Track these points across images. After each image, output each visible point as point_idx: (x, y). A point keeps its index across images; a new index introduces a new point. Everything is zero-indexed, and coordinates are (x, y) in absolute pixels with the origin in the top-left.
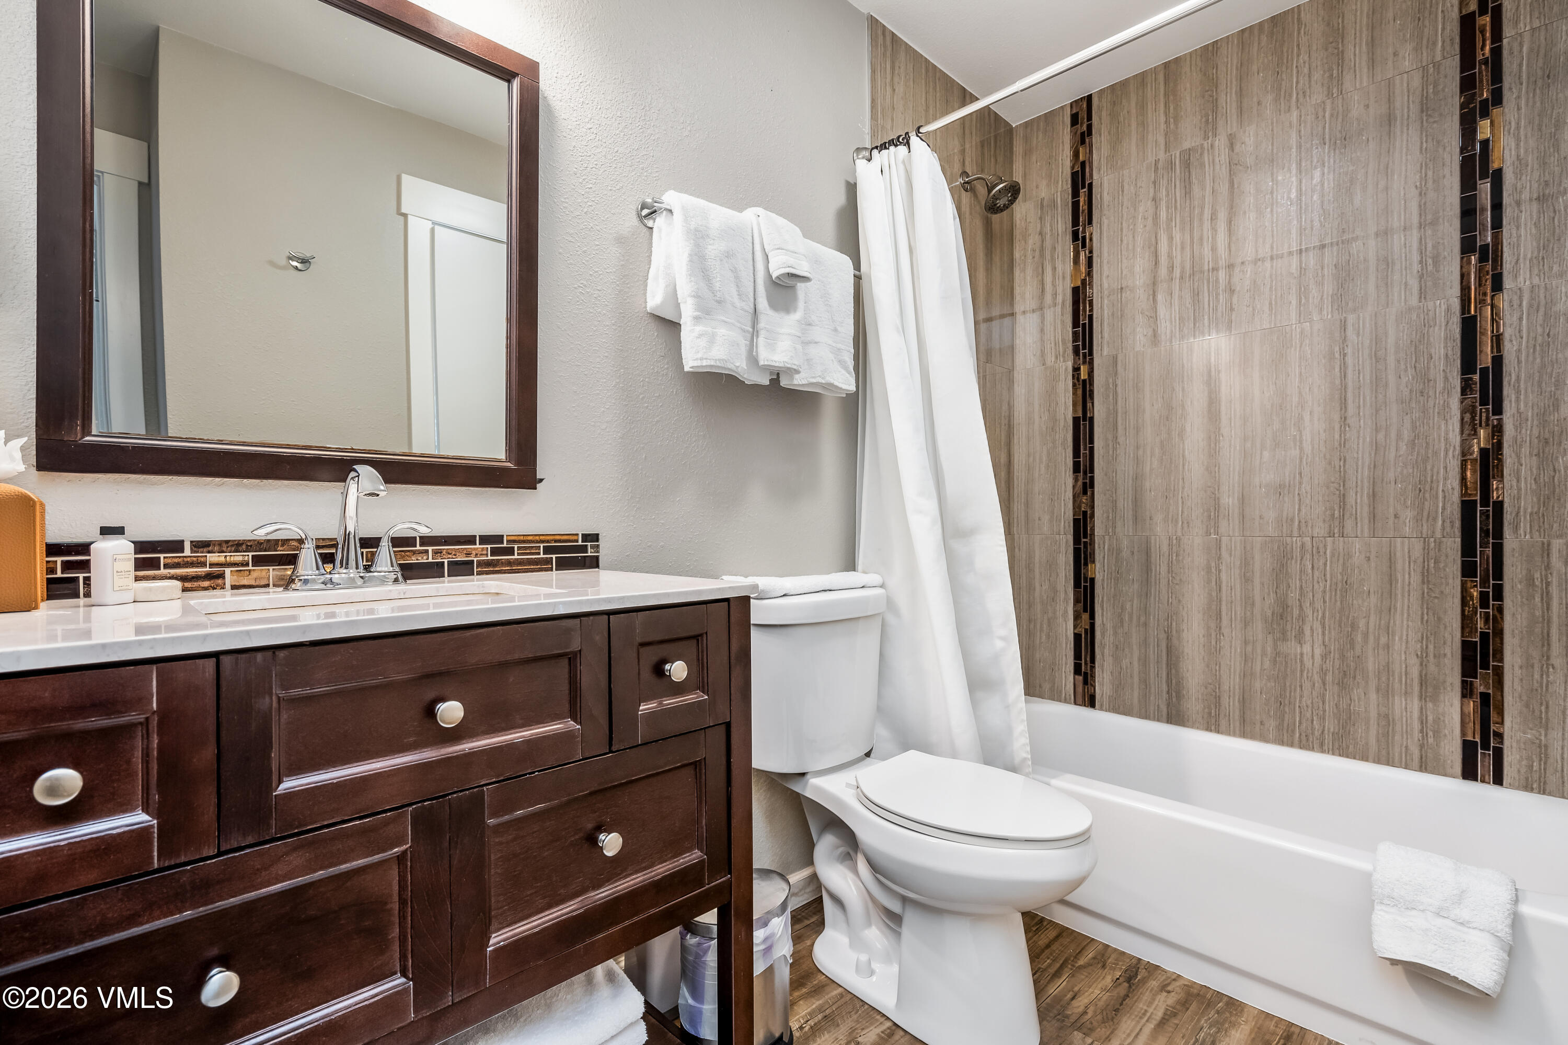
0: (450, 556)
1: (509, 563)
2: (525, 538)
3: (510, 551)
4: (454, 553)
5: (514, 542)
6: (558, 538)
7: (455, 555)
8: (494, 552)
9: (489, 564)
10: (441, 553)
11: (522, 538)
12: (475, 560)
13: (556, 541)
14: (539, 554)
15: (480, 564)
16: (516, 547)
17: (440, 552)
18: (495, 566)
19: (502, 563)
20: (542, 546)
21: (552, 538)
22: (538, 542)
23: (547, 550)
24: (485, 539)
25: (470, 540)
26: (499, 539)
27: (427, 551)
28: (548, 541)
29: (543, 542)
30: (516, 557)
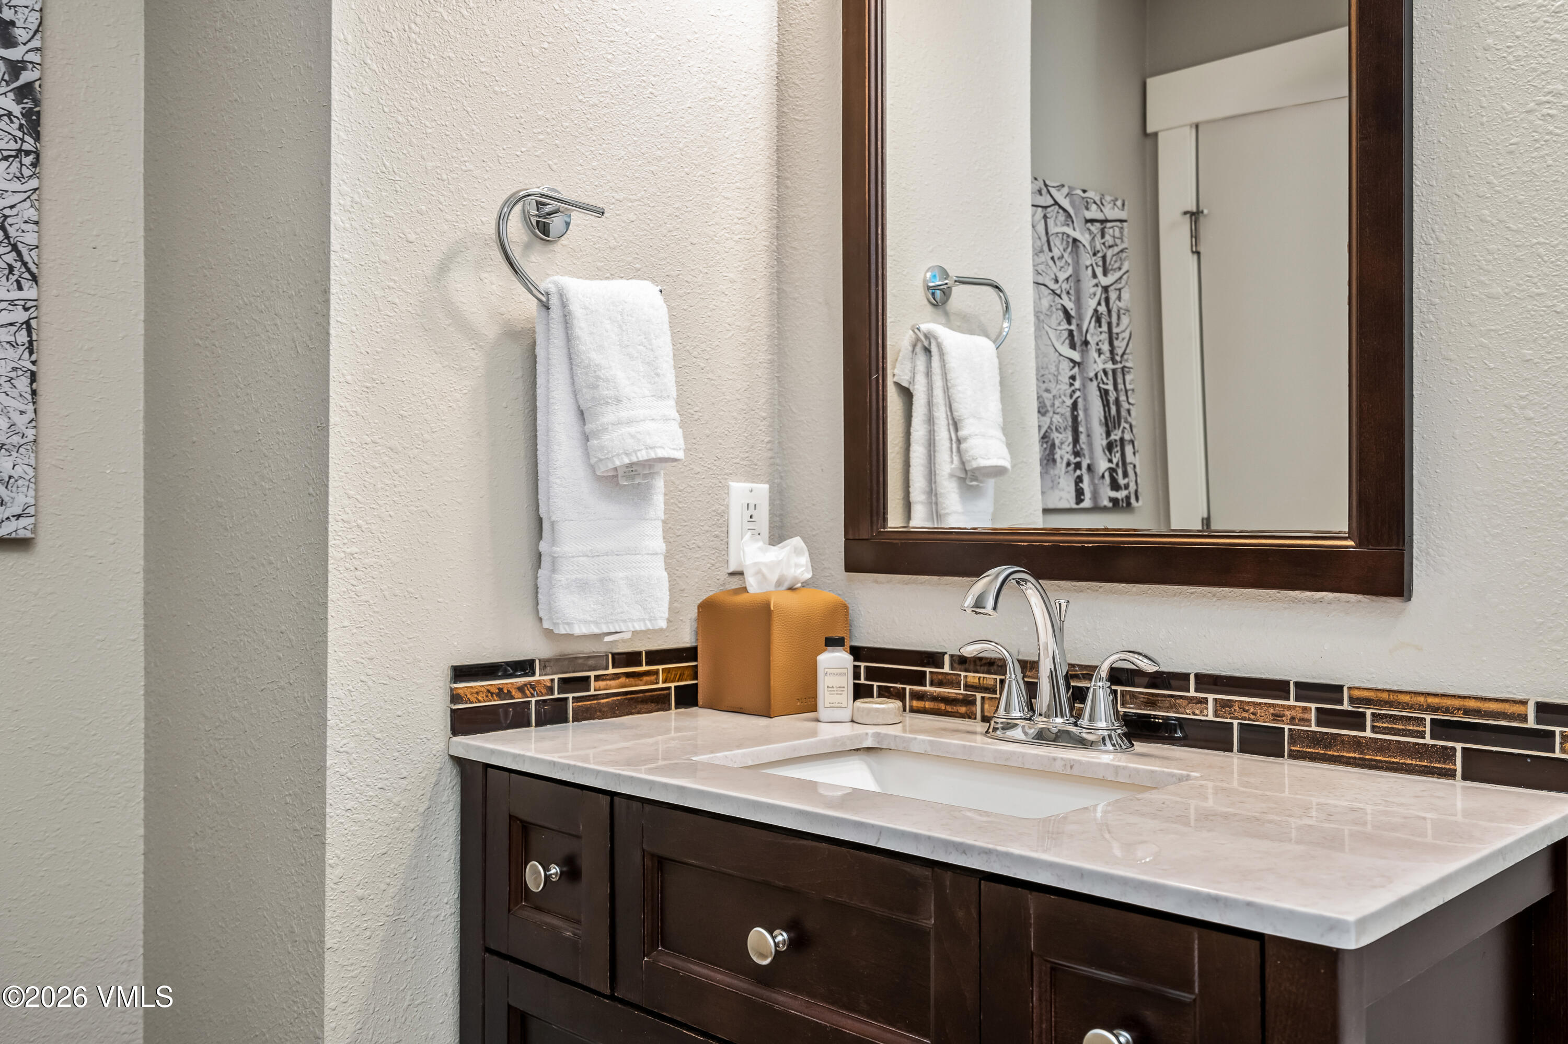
0: (1246, 715)
1: (1357, 744)
2: (1392, 697)
3: (1356, 720)
4: (1252, 709)
5: (1368, 702)
6: (1472, 704)
7: (1254, 714)
8: (1324, 717)
9: (1315, 739)
10: (1231, 707)
11: (1385, 696)
12: (1286, 727)
13: (1467, 712)
14: (1422, 735)
15: (1295, 737)
16: (1369, 713)
17: (1227, 704)
18: (1328, 746)
19: (1343, 742)
20: (1428, 718)
21: (1457, 703)
22: (1421, 708)
23: (1441, 729)
24: (1307, 690)
25: (1277, 688)
26: (1333, 691)
27: (1205, 701)
28: (1447, 710)
29: (1435, 709)
30: (1368, 734)
